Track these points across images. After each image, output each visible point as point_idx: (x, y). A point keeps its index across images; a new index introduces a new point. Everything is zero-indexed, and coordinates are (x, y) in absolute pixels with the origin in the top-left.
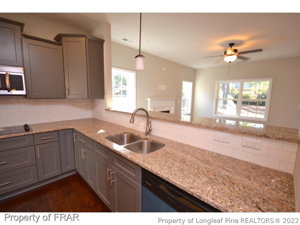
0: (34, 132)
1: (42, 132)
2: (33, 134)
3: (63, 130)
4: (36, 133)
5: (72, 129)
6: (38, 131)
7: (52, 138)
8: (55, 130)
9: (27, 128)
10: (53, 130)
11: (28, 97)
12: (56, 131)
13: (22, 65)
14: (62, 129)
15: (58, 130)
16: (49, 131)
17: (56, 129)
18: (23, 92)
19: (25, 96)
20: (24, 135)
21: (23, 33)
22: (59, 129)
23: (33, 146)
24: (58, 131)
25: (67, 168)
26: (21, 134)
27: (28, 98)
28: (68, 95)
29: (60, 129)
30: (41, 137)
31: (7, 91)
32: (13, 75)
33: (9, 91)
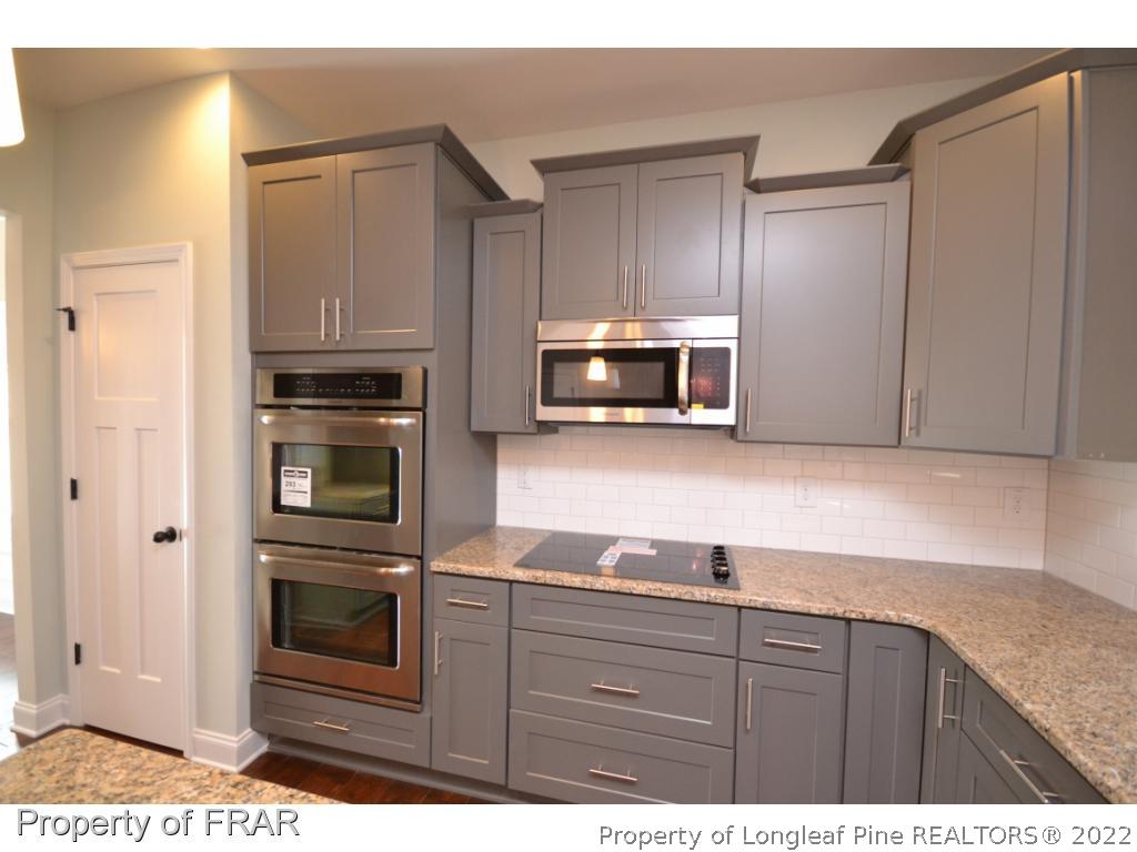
0: (743, 597)
1: (772, 607)
2: (739, 608)
3: (872, 621)
4: (752, 604)
5: (926, 635)
6: (760, 600)
7: (815, 651)
8: (831, 613)
9: (720, 563)
10: (823, 612)
11: (741, 434)
12: (834, 617)
13: (734, 305)
14: (868, 617)
15: (847, 615)
16: (805, 611)
17: (839, 611)
18: (726, 417)
19: (731, 431)
20: (708, 603)
21: (752, 175)
22: (853, 616)
23: (734, 661)
24: (849, 621)
27: (738, 441)
28: (913, 432)
29: (860, 617)
30: (767, 630)
31: (675, 411)
32: (700, 350)
33: (683, 412)
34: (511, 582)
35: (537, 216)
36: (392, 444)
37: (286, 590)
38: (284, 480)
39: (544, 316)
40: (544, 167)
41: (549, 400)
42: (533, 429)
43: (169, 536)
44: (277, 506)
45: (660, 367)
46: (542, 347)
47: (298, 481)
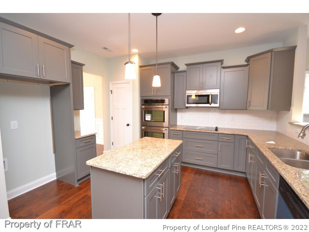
0: (219, 132)
2: (218, 133)
3: (239, 135)
5: (247, 136)
6: (222, 132)
7: (230, 139)
10: (231, 134)
11: (220, 108)
12: (233, 135)
13: (219, 87)
17: (234, 134)
18: (217, 105)
19: (218, 107)
20: (214, 133)
21: (223, 66)
22: (236, 134)
23: (217, 142)
25: (238, 168)
26: (212, 132)
28: (249, 107)
30: (223, 137)
31: (209, 104)
32: (213, 95)
33: (210, 105)
34: (183, 131)
35: (185, 73)
36: (164, 110)
37: (146, 133)
38: (146, 116)
39: (187, 89)
40: (187, 65)
41: (188, 103)
42: (185, 108)
43: (128, 125)
44: (145, 120)
45: (206, 97)
46: (187, 95)
47: (148, 116)
